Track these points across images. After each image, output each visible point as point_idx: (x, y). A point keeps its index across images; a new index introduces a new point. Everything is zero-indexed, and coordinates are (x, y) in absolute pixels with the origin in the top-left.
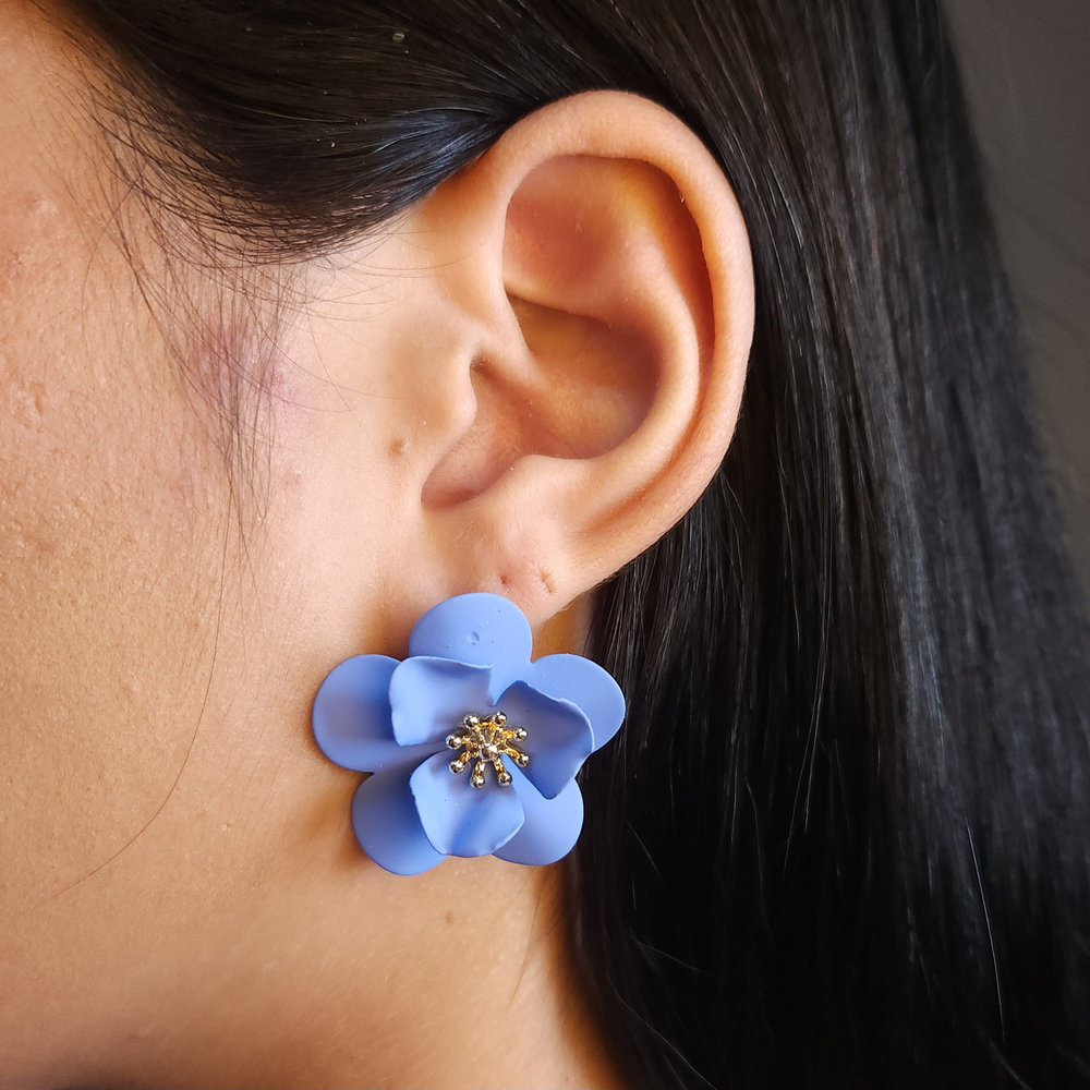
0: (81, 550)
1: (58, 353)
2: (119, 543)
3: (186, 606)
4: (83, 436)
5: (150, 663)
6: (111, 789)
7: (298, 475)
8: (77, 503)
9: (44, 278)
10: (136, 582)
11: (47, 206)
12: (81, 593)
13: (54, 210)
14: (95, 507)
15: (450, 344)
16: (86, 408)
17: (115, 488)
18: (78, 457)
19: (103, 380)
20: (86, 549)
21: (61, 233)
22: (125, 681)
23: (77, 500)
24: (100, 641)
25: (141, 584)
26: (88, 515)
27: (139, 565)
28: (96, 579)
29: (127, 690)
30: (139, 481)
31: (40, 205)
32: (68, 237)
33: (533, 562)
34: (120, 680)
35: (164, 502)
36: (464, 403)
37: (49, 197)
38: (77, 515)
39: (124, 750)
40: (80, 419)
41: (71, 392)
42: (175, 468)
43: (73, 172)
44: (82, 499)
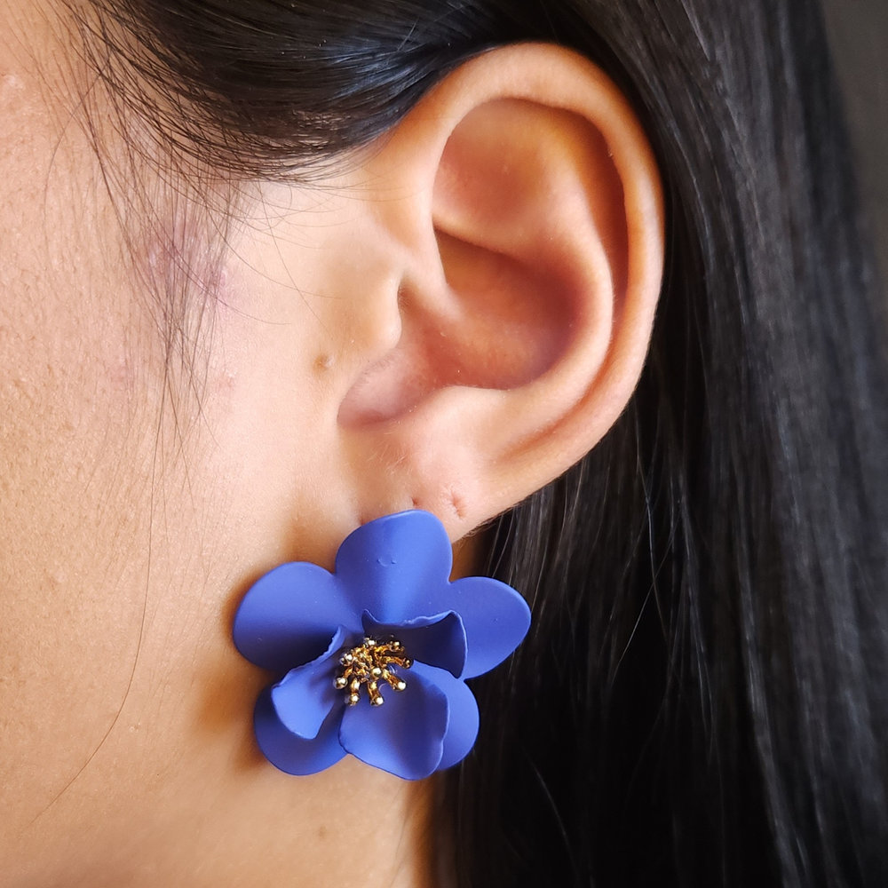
0: (17, 433)
1: (14, 230)
2: (57, 428)
3: (118, 500)
4: (31, 316)
5: (79, 555)
6: (25, 682)
7: (231, 379)
8: (17, 384)
9: (7, 153)
10: (70, 470)
11: (13, 80)
12: (13, 477)
13: (21, 86)
14: (36, 389)
15: (380, 268)
16: (37, 288)
17: (58, 373)
18: (24, 337)
19: (55, 262)
20: (23, 432)
21: (27, 109)
22: (51, 571)
23: (20, 381)
24: (29, 528)
25: (74, 473)
26: (28, 397)
27: (74, 453)
28: (30, 464)
29: (52, 582)
30: (82, 368)
31: (8, 79)
32: (33, 115)
33: (446, 486)
34: (45, 570)
35: (104, 391)
36: (390, 326)
37: (17, 73)
38: (17, 395)
39: (43, 644)
40: (30, 299)
41: (23, 270)
42: (117, 358)
43: (42, 51)
44: (23, 380)
